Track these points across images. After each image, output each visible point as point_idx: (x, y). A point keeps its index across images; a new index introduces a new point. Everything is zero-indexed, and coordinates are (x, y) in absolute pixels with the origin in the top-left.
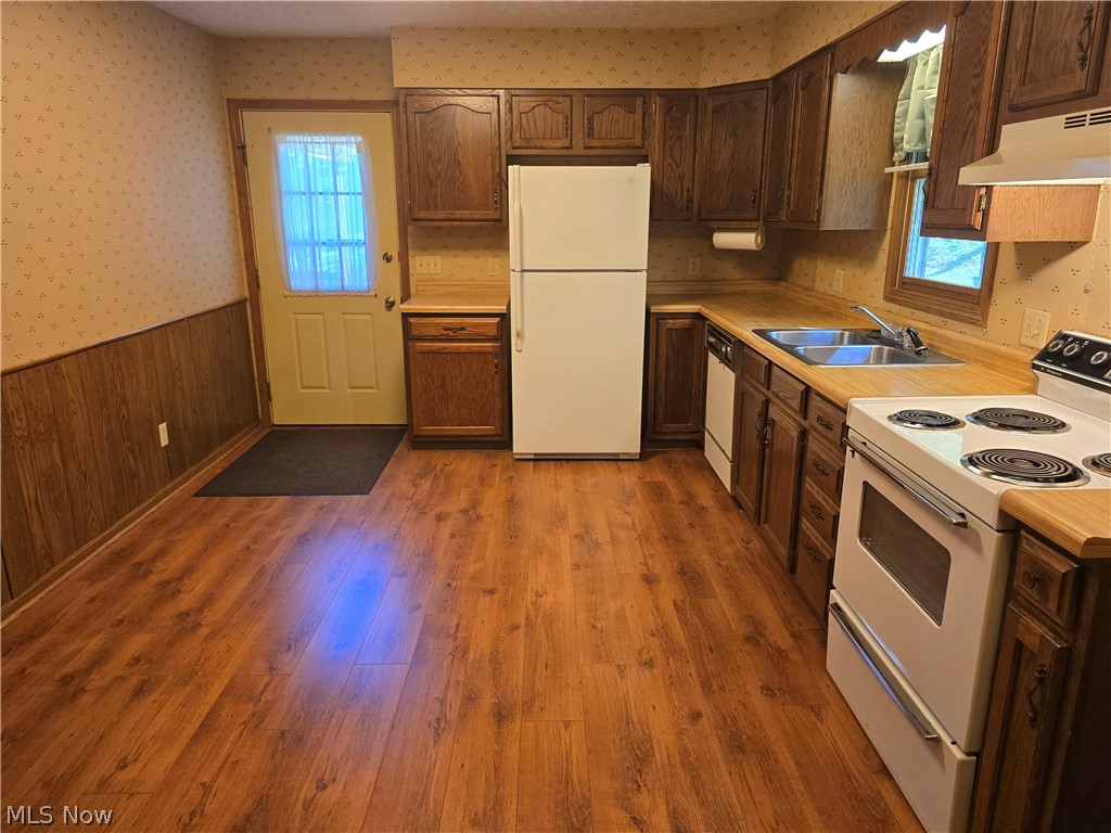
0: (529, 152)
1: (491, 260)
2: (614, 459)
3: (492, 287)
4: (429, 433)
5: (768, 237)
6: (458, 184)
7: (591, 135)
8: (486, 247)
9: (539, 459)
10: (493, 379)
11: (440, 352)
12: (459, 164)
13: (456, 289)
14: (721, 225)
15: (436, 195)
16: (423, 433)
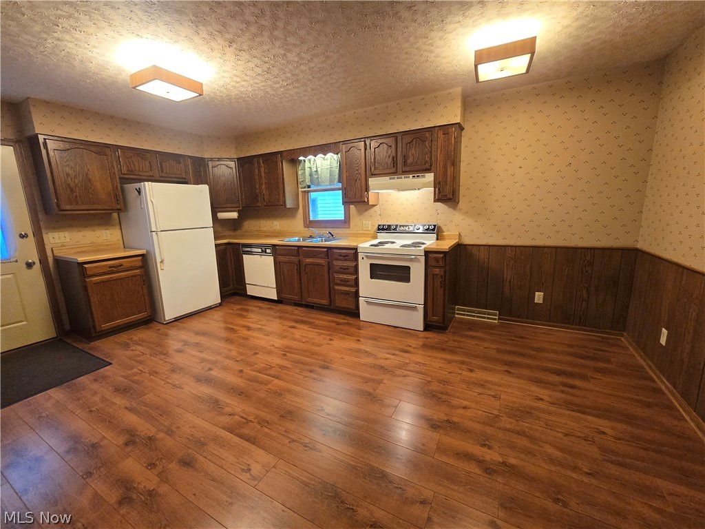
0: (132, 177)
1: (104, 231)
2: (210, 308)
3: (107, 245)
4: (106, 328)
5: (239, 212)
6: (90, 191)
7: (162, 171)
8: (99, 225)
9: (177, 319)
10: (142, 288)
11: (108, 281)
12: (90, 180)
13: (83, 249)
14: (220, 209)
15: (76, 197)
16: (103, 329)
